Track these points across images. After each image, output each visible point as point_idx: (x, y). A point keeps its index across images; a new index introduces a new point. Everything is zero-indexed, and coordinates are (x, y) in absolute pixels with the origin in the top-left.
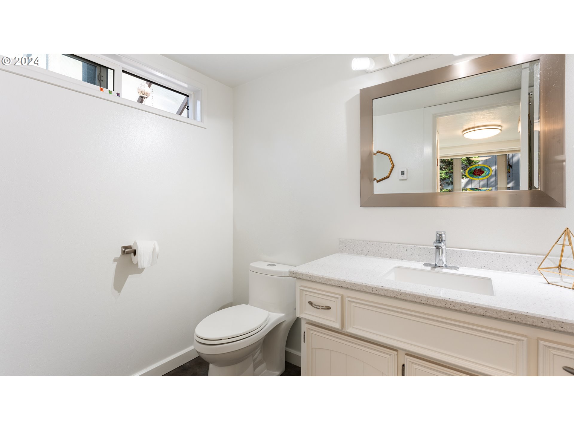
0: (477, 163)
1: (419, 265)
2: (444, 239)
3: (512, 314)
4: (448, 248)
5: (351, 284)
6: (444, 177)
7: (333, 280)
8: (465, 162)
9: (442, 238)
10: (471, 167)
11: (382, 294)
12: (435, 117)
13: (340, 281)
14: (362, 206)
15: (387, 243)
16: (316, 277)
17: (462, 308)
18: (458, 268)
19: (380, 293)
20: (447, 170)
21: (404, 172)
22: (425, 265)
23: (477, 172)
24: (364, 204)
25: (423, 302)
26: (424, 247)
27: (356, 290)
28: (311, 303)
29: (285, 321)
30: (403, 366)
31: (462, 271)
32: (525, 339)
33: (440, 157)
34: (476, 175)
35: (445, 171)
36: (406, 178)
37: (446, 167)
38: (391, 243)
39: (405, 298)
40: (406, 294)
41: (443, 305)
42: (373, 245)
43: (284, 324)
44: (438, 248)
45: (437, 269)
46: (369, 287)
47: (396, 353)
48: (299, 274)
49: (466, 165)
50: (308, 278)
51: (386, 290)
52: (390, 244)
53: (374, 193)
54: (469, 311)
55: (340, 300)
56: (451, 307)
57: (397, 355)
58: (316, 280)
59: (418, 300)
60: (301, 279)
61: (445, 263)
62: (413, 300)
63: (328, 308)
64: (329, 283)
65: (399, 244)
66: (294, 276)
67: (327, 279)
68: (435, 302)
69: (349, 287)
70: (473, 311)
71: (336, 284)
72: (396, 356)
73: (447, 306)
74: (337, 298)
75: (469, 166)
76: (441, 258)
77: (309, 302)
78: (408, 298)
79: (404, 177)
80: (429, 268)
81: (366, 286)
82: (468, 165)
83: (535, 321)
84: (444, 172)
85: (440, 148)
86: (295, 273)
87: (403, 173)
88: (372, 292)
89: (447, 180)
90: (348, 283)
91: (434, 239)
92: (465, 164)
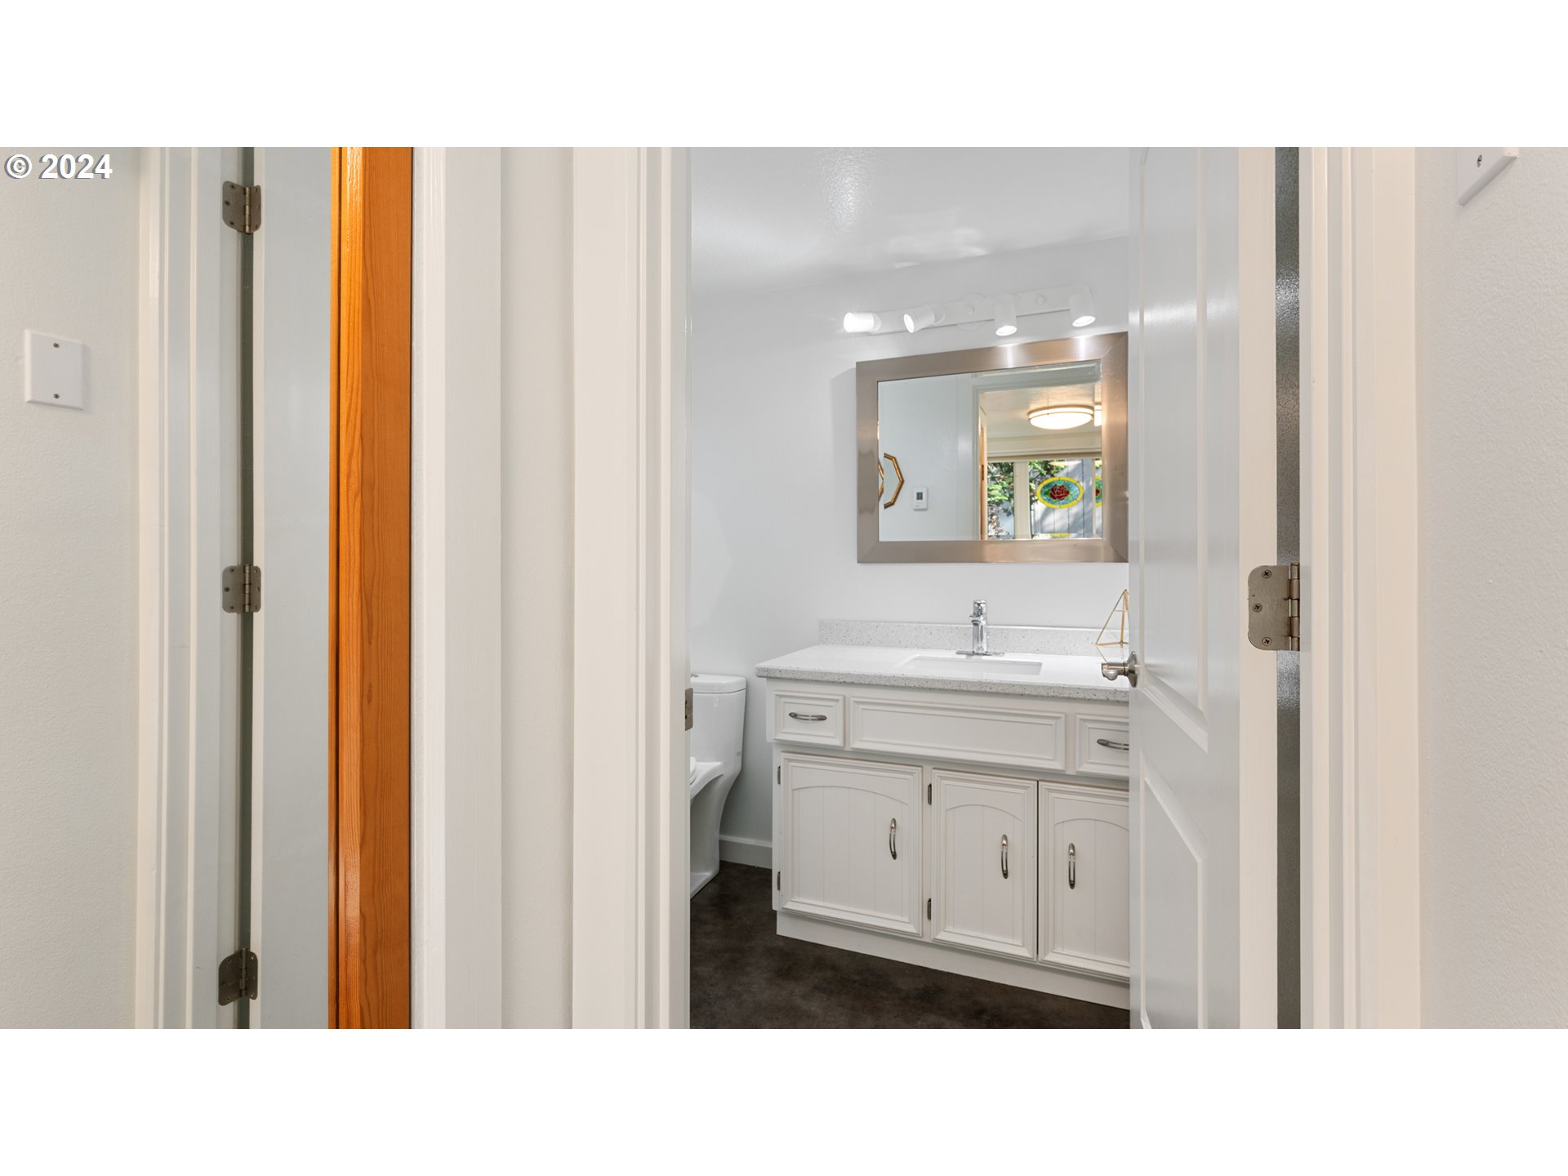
0: (1062, 469)
1: (951, 654)
2: (984, 611)
3: (1050, 688)
4: (991, 627)
5: (858, 676)
6: (998, 497)
7: (830, 673)
8: (1040, 468)
9: (981, 610)
10: (1050, 480)
11: (903, 685)
12: (977, 391)
13: (842, 674)
14: (858, 562)
15: (901, 622)
16: (803, 672)
17: (1000, 690)
18: (1004, 654)
19: (900, 684)
20: (1005, 483)
21: (922, 494)
22: (958, 653)
23: (1057, 493)
24: (864, 558)
25: (954, 688)
26: (957, 626)
27: (865, 684)
28: (794, 716)
29: (721, 775)
30: (930, 786)
31: (1008, 657)
32: (1063, 716)
33: (988, 458)
34: (1054, 498)
35: (1002, 484)
36: (924, 506)
37: (1002, 477)
38: (906, 622)
39: (932, 687)
40: (934, 680)
41: (977, 689)
42: (878, 629)
43: (721, 782)
44: (975, 624)
45: (974, 657)
46: (885, 677)
47: (920, 769)
48: (775, 670)
49: (1041, 474)
50: (790, 676)
51: (908, 679)
52: (905, 624)
53: (880, 540)
54: (1007, 691)
55: (841, 702)
56: (988, 690)
57: (922, 771)
58: (804, 677)
59: (949, 687)
60: (777, 678)
61: (985, 650)
62: (942, 687)
63: (822, 718)
64: (825, 678)
65: (919, 623)
66: (765, 674)
67: (821, 673)
68: (969, 686)
69: (855, 681)
70: (1011, 691)
71: (836, 679)
72: (920, 774)
73: (983, 689)
74: (837, 700)
75: (1047, 476)
76: (980, 646)
77: (790, 715)
78: (936, 685)
79: (922, 503)
80: (964, 657)
81: (880, 677)
82: (1045, 472)
83: (1071, 692)
84: (999, 487)
85: (988, 439)
86: (767, 670)
87: (920, 496)
88: (888, 684)
89: (1006, 505)
90: (853, 675)
91: (972, 613)
92: (1040, 471)
